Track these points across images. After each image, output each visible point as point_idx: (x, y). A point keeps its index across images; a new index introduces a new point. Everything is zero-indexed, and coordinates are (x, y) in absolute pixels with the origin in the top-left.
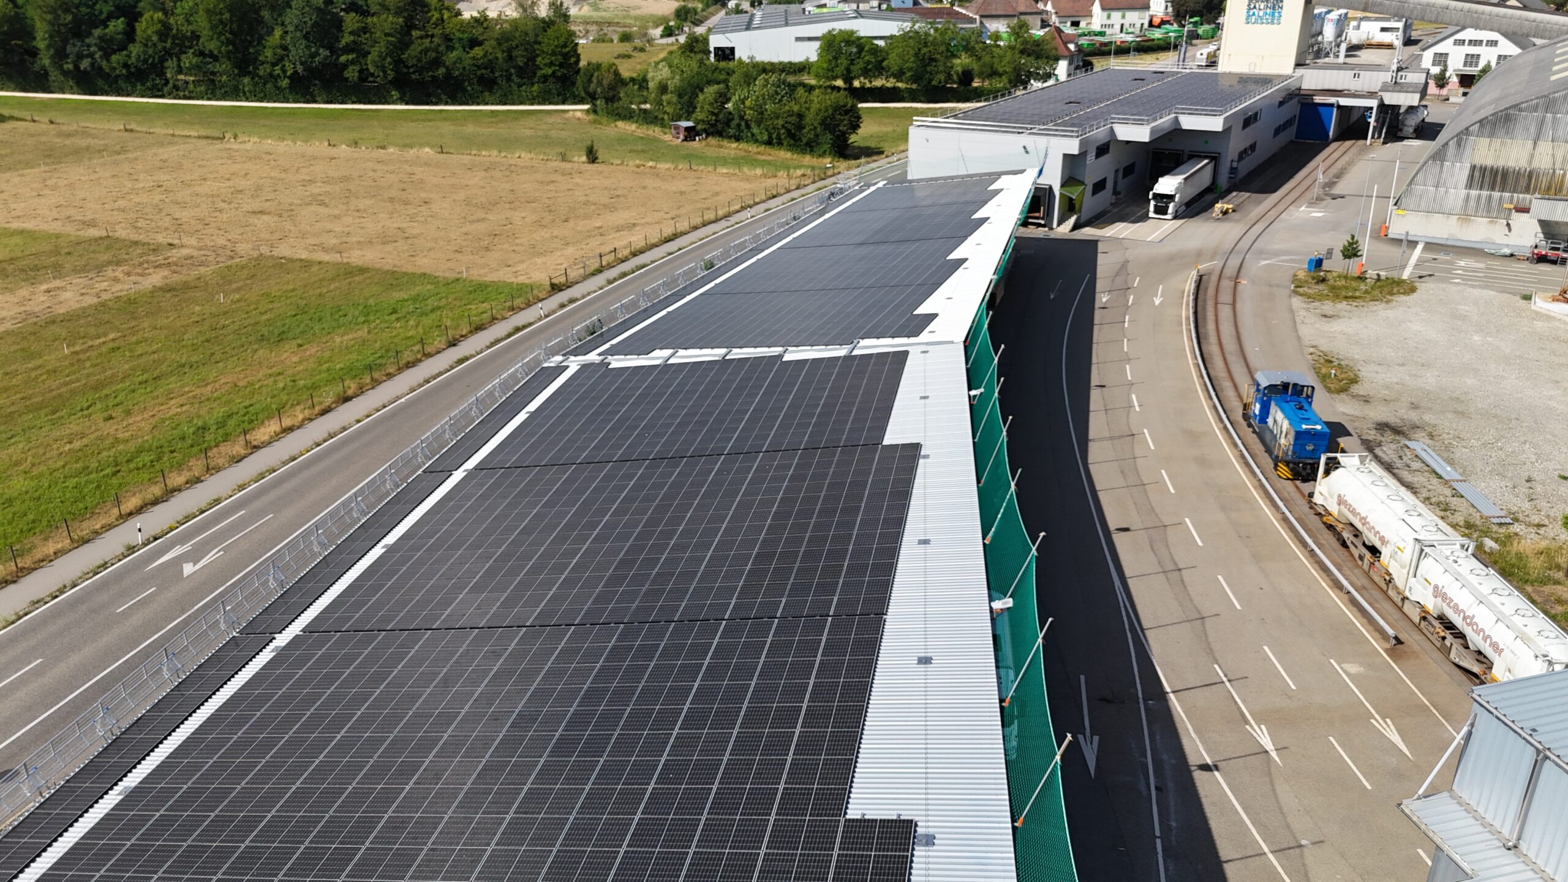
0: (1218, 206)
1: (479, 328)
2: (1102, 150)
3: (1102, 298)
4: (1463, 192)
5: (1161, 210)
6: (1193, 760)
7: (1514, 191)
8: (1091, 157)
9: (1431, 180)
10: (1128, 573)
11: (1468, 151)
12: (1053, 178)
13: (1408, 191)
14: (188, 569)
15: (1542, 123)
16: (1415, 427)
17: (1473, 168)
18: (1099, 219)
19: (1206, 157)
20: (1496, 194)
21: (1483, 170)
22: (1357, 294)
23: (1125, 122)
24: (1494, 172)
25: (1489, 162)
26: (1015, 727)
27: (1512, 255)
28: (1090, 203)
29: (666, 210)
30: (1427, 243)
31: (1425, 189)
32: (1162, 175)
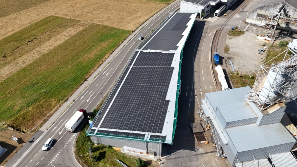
0: (225, 14)
1: (125, 40)
2: (208, 7)
3: (203, 34)
4: (256, 17)
5: (216, 16)
6: (195, 95)
7: (263, 17)
8: (206, 8)
9: (252, 15)
10: (195, 76)
11: (257, 11)
12: (200, 12)
13: (249, 16)
14: (107, 75)
15: (267, 9)
16: (232, 58)
17: (258, 14)
18: (207, 17)
19: (225, 5)
20: (260, 18)
21: (259, 14)
22: (236, 34)
23: (212, 2)
24: (260, 14)
25: (260, 13)
26: (180, 92)
27: (261, 26)
28: (205, 14)
29: (145, 12)
30: (251, 24)
31: (251, 16)
32: (217, 10)
